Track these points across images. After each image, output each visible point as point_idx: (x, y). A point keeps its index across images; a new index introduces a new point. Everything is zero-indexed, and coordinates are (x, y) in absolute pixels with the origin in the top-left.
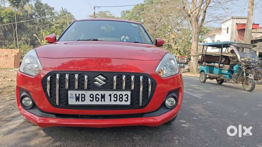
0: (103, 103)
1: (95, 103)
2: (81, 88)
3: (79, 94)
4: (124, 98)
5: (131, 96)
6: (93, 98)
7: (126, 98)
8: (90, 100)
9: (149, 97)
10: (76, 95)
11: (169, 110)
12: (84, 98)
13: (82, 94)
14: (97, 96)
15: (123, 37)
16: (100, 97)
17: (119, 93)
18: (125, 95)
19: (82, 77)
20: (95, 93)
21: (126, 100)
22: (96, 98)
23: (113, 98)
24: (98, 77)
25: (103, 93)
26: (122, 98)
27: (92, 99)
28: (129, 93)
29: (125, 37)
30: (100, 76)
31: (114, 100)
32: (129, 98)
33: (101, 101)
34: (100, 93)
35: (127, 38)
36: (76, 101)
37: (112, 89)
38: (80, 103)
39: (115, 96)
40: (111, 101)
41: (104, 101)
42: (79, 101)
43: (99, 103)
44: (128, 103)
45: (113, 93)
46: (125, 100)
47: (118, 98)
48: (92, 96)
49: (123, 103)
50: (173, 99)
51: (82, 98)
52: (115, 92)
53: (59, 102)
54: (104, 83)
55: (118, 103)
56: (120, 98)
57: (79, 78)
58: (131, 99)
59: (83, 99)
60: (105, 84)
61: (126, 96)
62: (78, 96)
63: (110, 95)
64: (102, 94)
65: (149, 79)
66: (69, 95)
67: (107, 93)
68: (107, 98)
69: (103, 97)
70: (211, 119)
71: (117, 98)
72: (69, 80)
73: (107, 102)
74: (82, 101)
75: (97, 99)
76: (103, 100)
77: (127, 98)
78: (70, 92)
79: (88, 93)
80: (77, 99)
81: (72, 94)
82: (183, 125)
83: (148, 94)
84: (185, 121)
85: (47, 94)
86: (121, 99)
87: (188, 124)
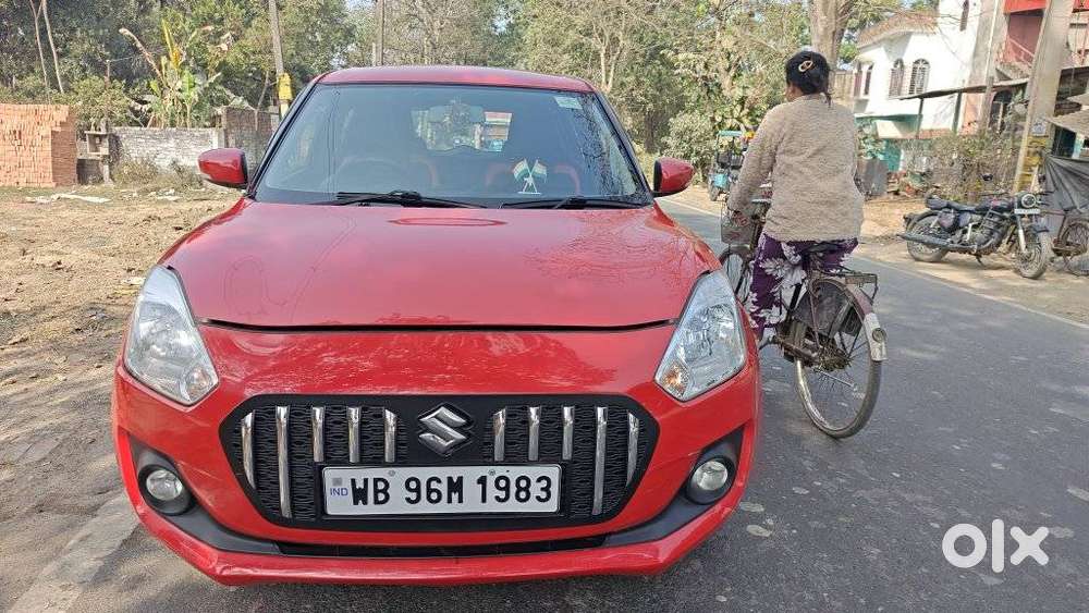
0: (455, 508)
1: (425, 507)
2: (371, 457)
3: (366, 481)
4: (536, 489)
5: (563, 481)
6: (418, 490)
7: (542, 489)
8: (408, 500)
9: (628, 483)
10: (353, 481)
11: (706, 507)
12: (384, 491)
13: (376, 481)
14: (434, 485)
15: (522, 167)
16: (443, 487)
17: (514, 473)
18: (539, 480)
19: (375, 416)
20: (423, 473)
21: (543, 495)
22: (430, 491)
23: (492, 491)
24: (436, 417)
25: (454, 472)
26: (526, 489)
27: (413, 496)
28: (553, 472)
29: (531, 166)
30: (444, 411)
31: (497, 498)
32: (555, 490)
33: (450, 501)
34: (444, 473)
35: (539, 169)
36: (356, 503)
37: (488, 460)
38: (370, 509)
39: (502, 483)
40: (484, 500)
41: (460, 501)
42: (365, 503)
43: (443, 508)
44: (552, 506)
45: (492, 473)
46: (538, 498)
47: (513, 489)
48: (413, 485)
49: (532, 507)
50: (718, 466)
51: (376, 491)
52: (501, 471)
53: (293, 507)
54: (460, 436)
55: (512, 506)
56: (519, 489)
57: (362, 423)
58: (563, 491)
59: (381, 497)
60: (463, 442)
61: (544, 484)
62: (360, 485)
63: (482, 481)
64: (450, 479)
65: (631, 416)
66: (329, 485)
67: (469, 474)
68: (471, 489)
69: (456, 486)
70: (861, 493)
71: (507, 489)
72: (326, 428)
73: (471, 503)
74: (377, 502)
75: (434, 496)
76: (455, 496)
77: (547, 489)
78: (330, 474)
79: (398, 477)
80: (359, 495)
81: (337, 481)
82: (752, 529)
83: (624, 471)
84: (759, 509)
85: (242, 479)
86: (523, 495)
87: (770, 522)
